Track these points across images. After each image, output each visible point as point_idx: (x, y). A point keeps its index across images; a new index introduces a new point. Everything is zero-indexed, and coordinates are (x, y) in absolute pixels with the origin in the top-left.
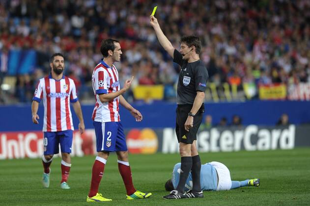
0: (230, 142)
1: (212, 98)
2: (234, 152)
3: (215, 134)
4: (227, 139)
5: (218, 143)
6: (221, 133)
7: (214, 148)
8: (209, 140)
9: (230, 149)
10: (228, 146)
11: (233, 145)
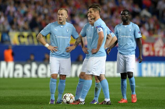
0: (44, 72)
1: (33, 42)
2: (47, 78)
3: (34, 66)
4: (43, 69)
5: (37, 72)
6: (38, 65)
7: (34, 75)
8: (30, 70)
9: (44, 76)
10: (43, 74)
11: (46, 74)
